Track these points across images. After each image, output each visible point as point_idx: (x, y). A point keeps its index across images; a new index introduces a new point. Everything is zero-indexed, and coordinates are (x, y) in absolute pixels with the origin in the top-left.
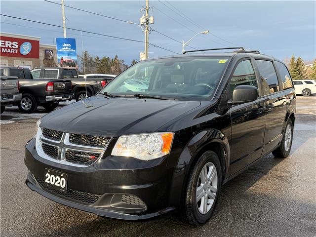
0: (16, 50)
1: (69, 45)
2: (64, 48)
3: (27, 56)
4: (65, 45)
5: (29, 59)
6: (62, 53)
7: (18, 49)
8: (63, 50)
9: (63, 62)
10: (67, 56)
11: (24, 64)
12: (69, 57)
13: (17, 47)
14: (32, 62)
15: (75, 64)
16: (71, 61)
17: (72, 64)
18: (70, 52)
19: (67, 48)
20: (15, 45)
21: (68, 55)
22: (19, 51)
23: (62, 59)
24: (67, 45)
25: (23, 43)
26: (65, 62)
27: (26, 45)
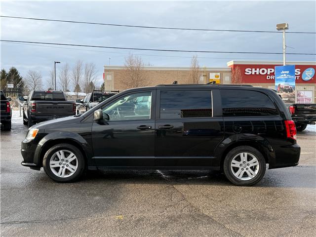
0: (298, 77)
1: (288, 72)
2: (282, 75)
3: (310, 82)
4: (283, 72)
5: (311, 84)
6: (280, 80)
7: (301, 75)
8: (281, 77)
9: (280, 88)
10: (284, 83)
11: (305, 89)
12: (287, 83)
13: (299, 73)
14: (314, 87)
15: (292, 89)
16: (288, 87)
17: (289, 89)
18: (288, 78)
19: (285, 75)
20: (298, 72)
21: (286, 82)
22: (301, 78)
23: (279, 85)
24: (286, 72)
25: (305, 69)
26: (282, 88)
27: (309, 71)
